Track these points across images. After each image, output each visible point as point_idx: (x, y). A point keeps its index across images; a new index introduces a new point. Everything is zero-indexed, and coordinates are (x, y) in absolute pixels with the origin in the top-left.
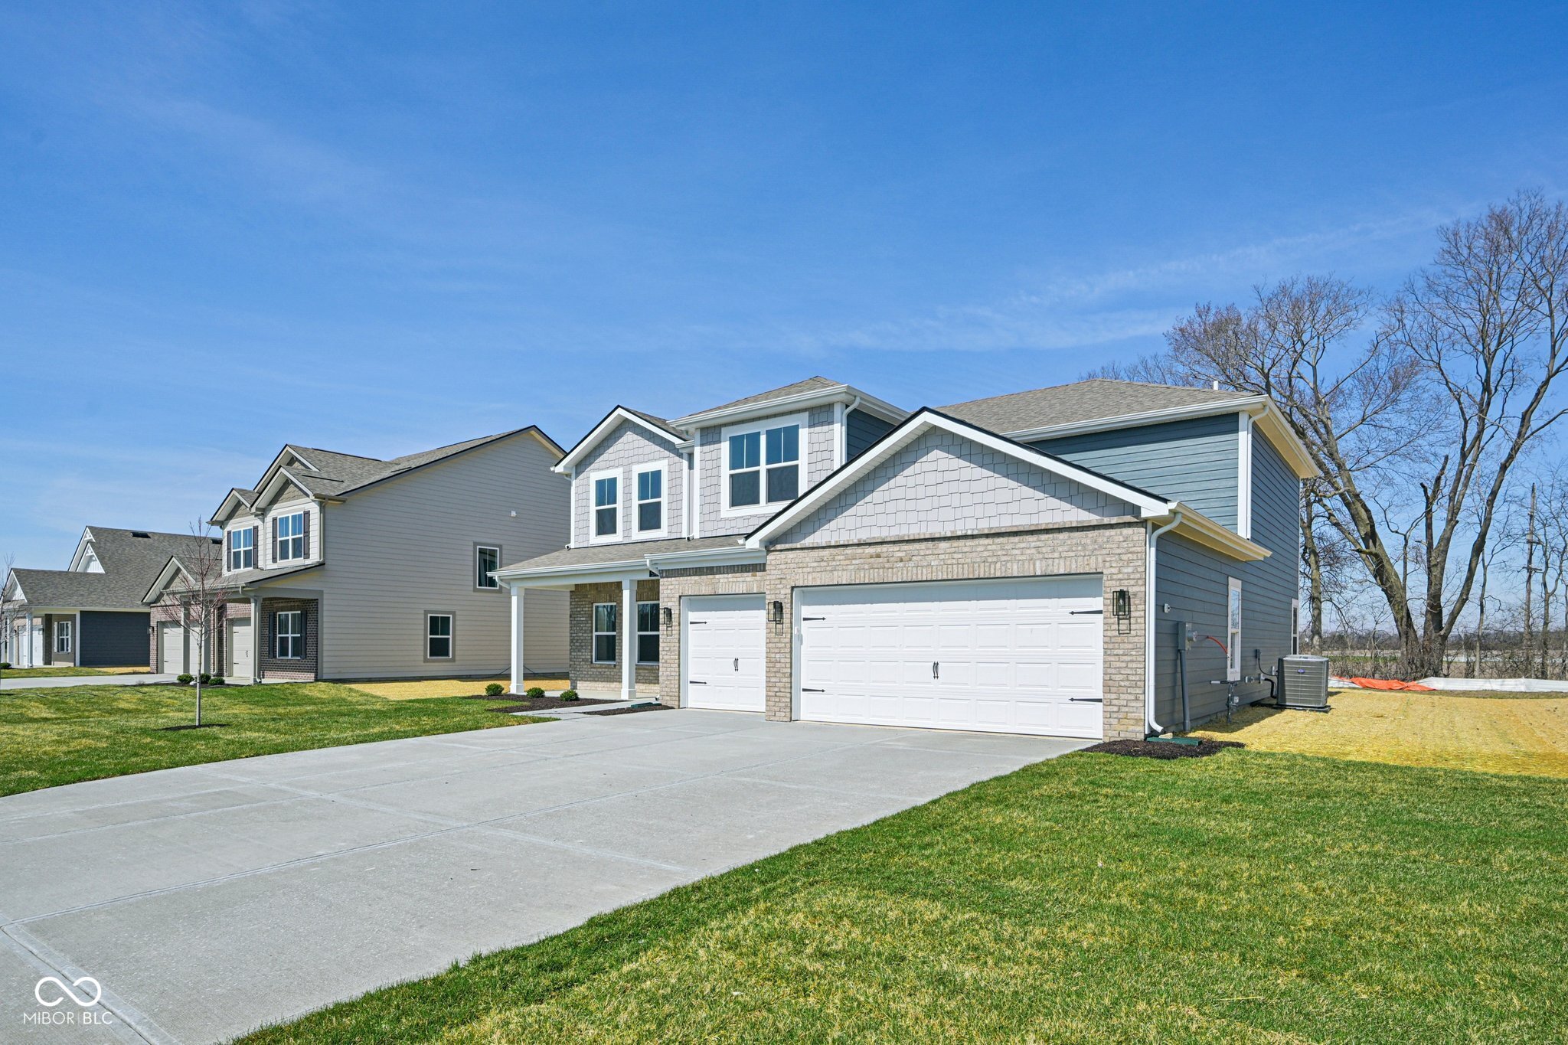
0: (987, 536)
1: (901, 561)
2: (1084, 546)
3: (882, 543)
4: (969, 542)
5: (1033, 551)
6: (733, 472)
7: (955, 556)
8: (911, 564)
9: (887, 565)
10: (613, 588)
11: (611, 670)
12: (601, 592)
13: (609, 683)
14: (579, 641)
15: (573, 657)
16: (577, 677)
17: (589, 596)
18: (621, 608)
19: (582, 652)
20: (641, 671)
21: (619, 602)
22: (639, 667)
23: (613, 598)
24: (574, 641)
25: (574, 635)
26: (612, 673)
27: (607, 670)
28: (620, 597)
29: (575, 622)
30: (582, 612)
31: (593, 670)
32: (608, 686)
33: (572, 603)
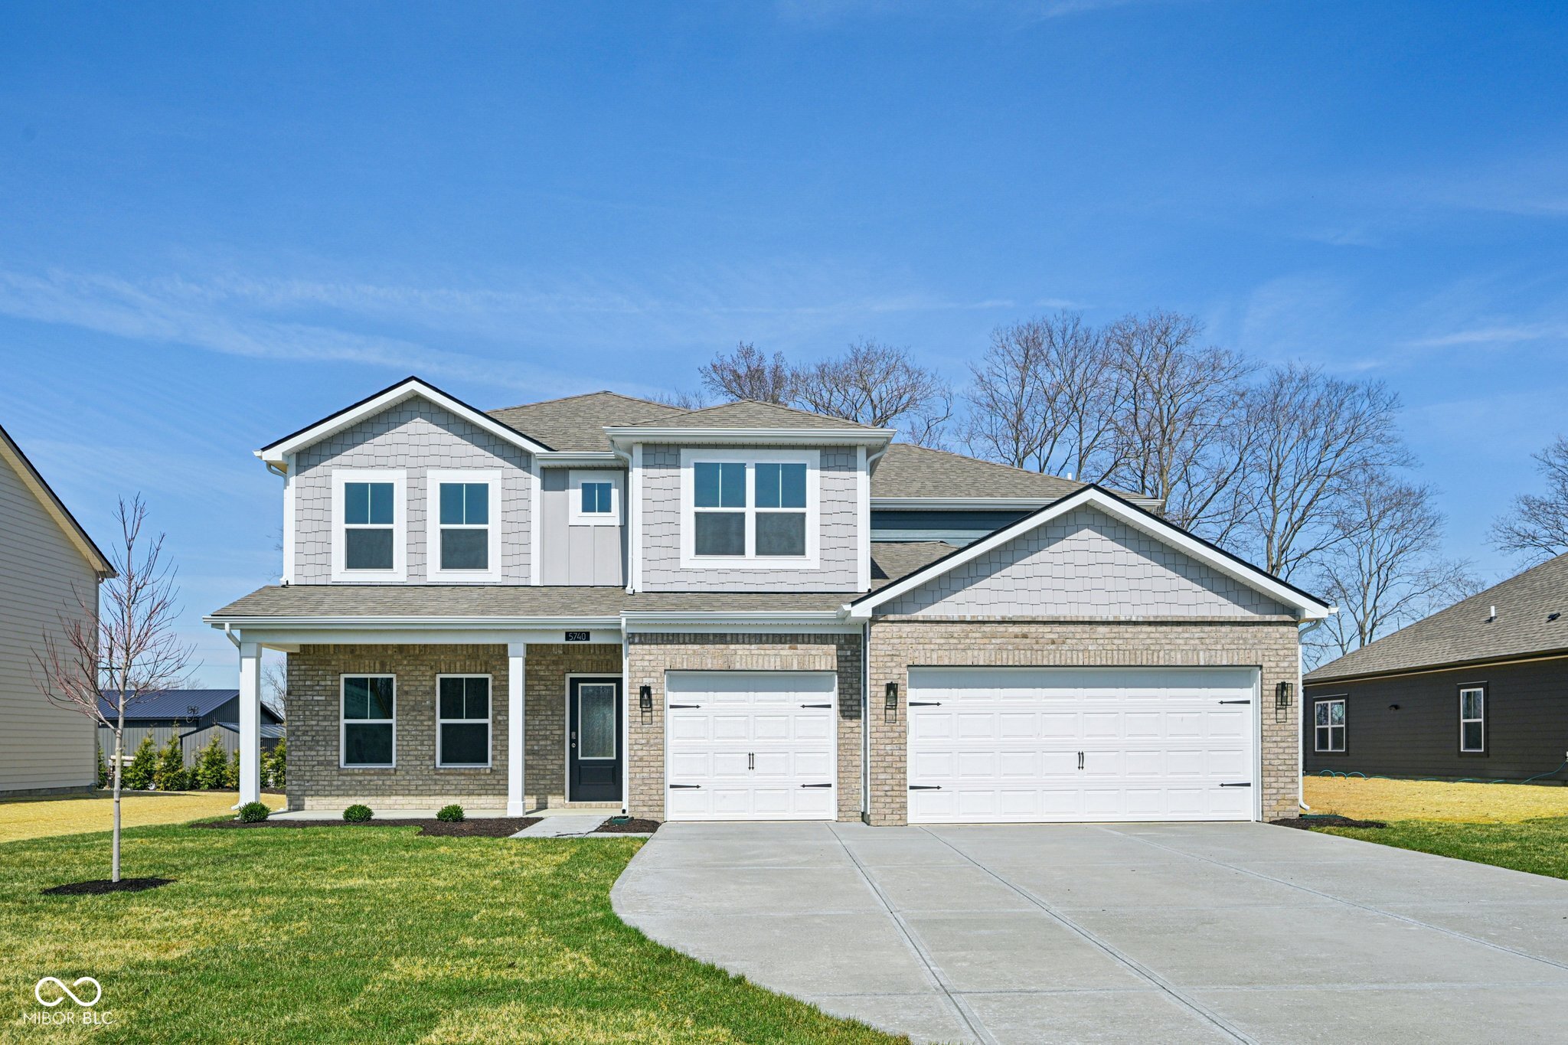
0: (1150, 623)
1: (1053, 643)
2: (1245, 639)
3: (1029, 622)
4: (1131, 629)
5: (1197, 641)
6: (700, 509)
7: (1116, 641)
8: (1065, 647)
9: (1036, 647)
10: (390, 652)
11: (386, 778)
12: (361, 656)
13: (379, 798)
14: (309, 734)
15: (296, 759)
16: (305, 791)
17: (333, 663)
18: (407, 683)
19: (318, 751)
20: (452, 778)
21: (402, 673)
22: (446, 772)
23: (388, 668)
24: (299, 733)
25: (298, 723)
26: (388, 783)
27: (376, 777)
28: (406, 665)
29: (301, 703)
30: (318, 688)
31: (345, 778)
32: (378, 802)
33: (294, 673)
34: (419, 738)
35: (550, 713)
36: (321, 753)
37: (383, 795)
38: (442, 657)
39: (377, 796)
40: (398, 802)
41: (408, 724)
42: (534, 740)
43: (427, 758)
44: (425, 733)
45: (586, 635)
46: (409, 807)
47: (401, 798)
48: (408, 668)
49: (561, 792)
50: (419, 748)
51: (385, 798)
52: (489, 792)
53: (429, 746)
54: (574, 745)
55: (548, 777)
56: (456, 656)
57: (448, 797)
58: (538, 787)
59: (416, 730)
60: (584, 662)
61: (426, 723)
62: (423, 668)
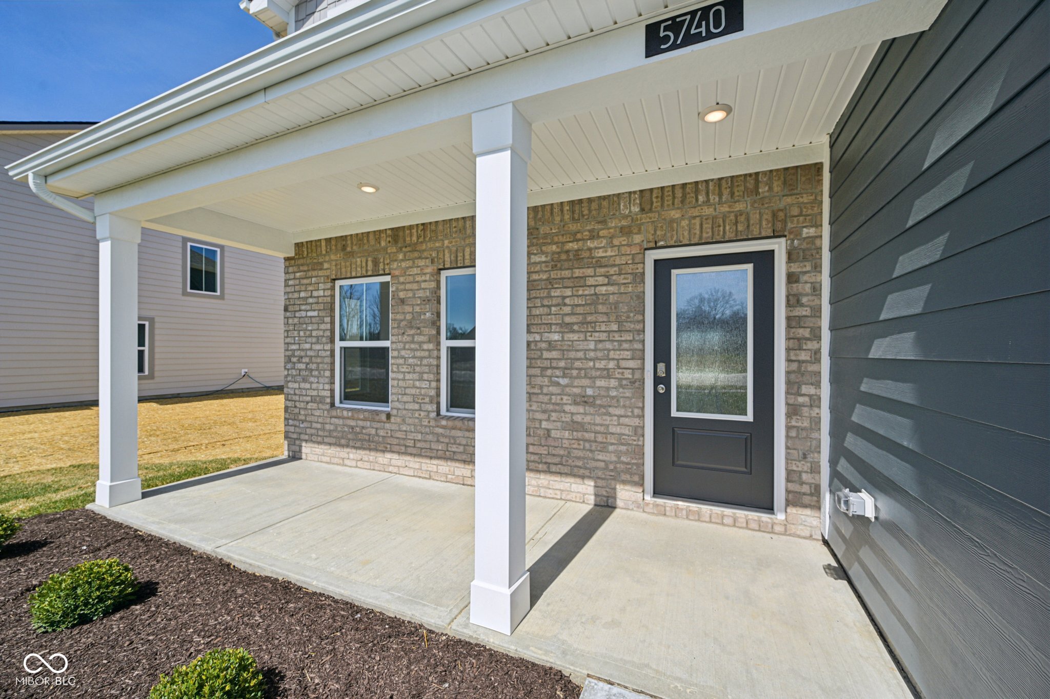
10: (383, 244)
11: (379, 425)
12: (352, 254)
13: (373, 453)
14: (304, 360)
16: (300, 434)
17: (326, 266)
18: (402, 287)
19: (311, 383)
20: (459, 433)
21: (397, 273)
22: (453, 423)
23: (382, 266)
25: (294, 347)
26: (382, 433)
27: (368, 423)
28: (402, 260)
29: (296, 320)
30: (311, 300)
31: (338, 421)
32: (371, 458)
33: (290, 283)
34: (418, 369)
35: (615, 327)
36: (314, 386)
37: (376, 450)
38: (446, 242)
39: (370, 450)
40: (393, 462)
41: (404, 349)
42: (586, 377)
43: (427, 400)
44: (425, 362)
47: (395, 456)
48: (404, 264)
49: (636, 478)
50: (417, 384)
51: (379, 454)
53: (430, 381)
54: (661, 389)
55: (611, 448)
56: (464, 239)
57: (453, 464)
58: (592, 464)
59: (414, 357)
60: (684, 223)
61: (425, 347)
62: (421, 263)
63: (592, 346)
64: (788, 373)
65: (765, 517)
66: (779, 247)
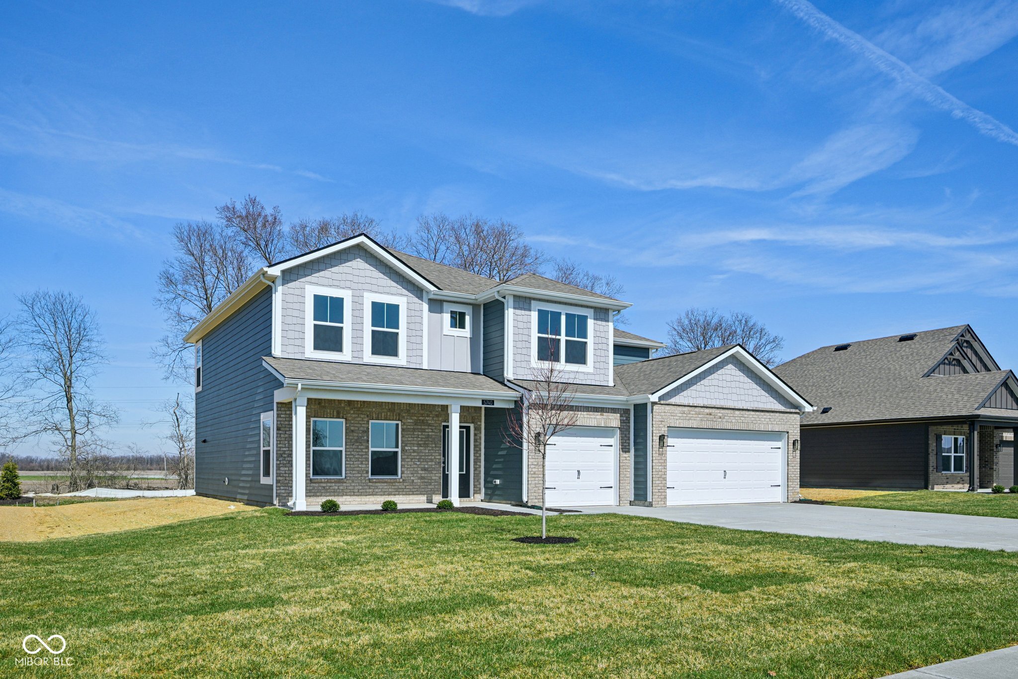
0: (753, 411)
1: (720, 418)
2: (783, 420)
3: (712, 408)
5: (768, 420)
6: (540, 335)
7: (742, 418)
8: (724, 420)
9: (714, 420)
10: (343, 405)
11: (340, 484)
12: (324, 407)
15: (284, 472)
16: (288, 493)
18: (353, 425)
20: (379, 484)
21: (350, 419)
22: (377, 481)
23: (341, 415)
24: (285, 456)
25: (284, 449)
26: (341, 488)
27: (334, 484)
28: (352, 414)
31: (314, 485)
33: (282, 416)
34: (360, 460)
35: (434, 446)
37: (338, 495)
38: (373, 409)
39: (335, 496)
40: (347, 500)
41: (354, 451)
42: (425, 461)
43: (365, 472)
44: (364, 457)
45: (492, 402)
46: (354, 503)
47: (349, 497)
48: (353, 416)
49: (439, 492)
50: (360, 466)
51: (340, 497)
52: (401, 493)
53: (366, 464)
55: (433, 483)
56: (382, 409)
57: (376, 497)
58: (427, 489)
59: (358, 455)
61: (364, 450)
62: (362, 416)
63: (427, 451)
64: (474, 459)
65: (467, 499)
66: (472, 426)
